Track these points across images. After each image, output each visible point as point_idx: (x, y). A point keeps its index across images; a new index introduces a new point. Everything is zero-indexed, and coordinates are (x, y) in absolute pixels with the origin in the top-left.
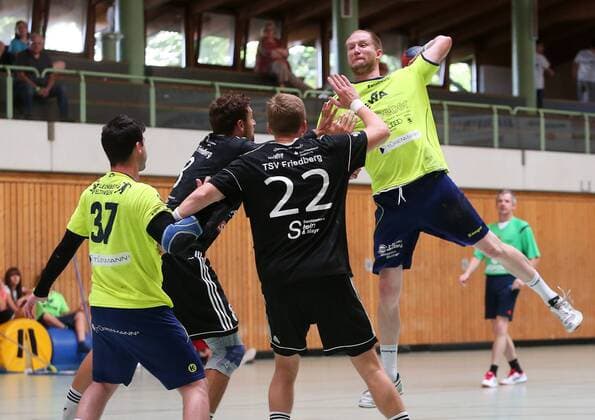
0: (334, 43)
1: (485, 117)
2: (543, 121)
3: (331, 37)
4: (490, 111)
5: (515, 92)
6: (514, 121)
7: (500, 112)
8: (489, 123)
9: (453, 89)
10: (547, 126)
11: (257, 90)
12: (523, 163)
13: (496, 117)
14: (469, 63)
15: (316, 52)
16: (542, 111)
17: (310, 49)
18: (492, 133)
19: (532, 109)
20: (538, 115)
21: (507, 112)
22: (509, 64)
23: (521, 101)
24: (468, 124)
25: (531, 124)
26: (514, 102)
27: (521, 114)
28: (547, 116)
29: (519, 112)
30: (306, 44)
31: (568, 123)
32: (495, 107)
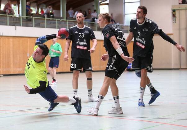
0: (20, 5)
2: (67, 22)
3: (20, 3)
5: (61, 16)
6: (61, 22)
7: (58, 20)
8: (55, 23)
10: (68, 24)
11: (3, 16)
13: (57, 22)
15: (16, 7)
16: (67, 20)
17: (15, 6)
18: (56, 25)
19: (65, 20)
20: (66, 21)
21: (59, 21)
22: (60, 9)
23: (62, 18)
24: (51, 23)
25: (65, 23)
26: (61, 18)
27: (63, 21)
28: (68, 21)
29: (62, 20)
30: (14, 5)
31: (73, 23)
32: (57, 19)
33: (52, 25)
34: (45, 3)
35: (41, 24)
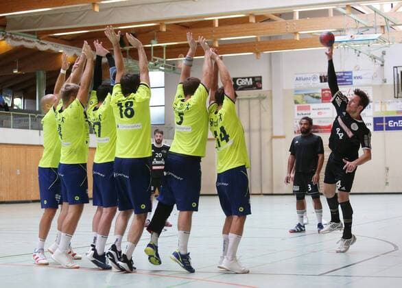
1: (26, 118)
4: (28, 116)
5: (37, 109)
8: (28, 120)
9: (15, 108)
12: (40, 135)
13: (30, 118)
14: (21, 98)
18: (29, 124)
21: (34, 116)
22: (35, 99)
23: (39, 112)
24: (20, 121)
26: (36, 113)
27: (39, 117)
29: (38, 115)
32: (30, 115)
33: (23, 124)
34: (11, 88)
35: (4, 121)
